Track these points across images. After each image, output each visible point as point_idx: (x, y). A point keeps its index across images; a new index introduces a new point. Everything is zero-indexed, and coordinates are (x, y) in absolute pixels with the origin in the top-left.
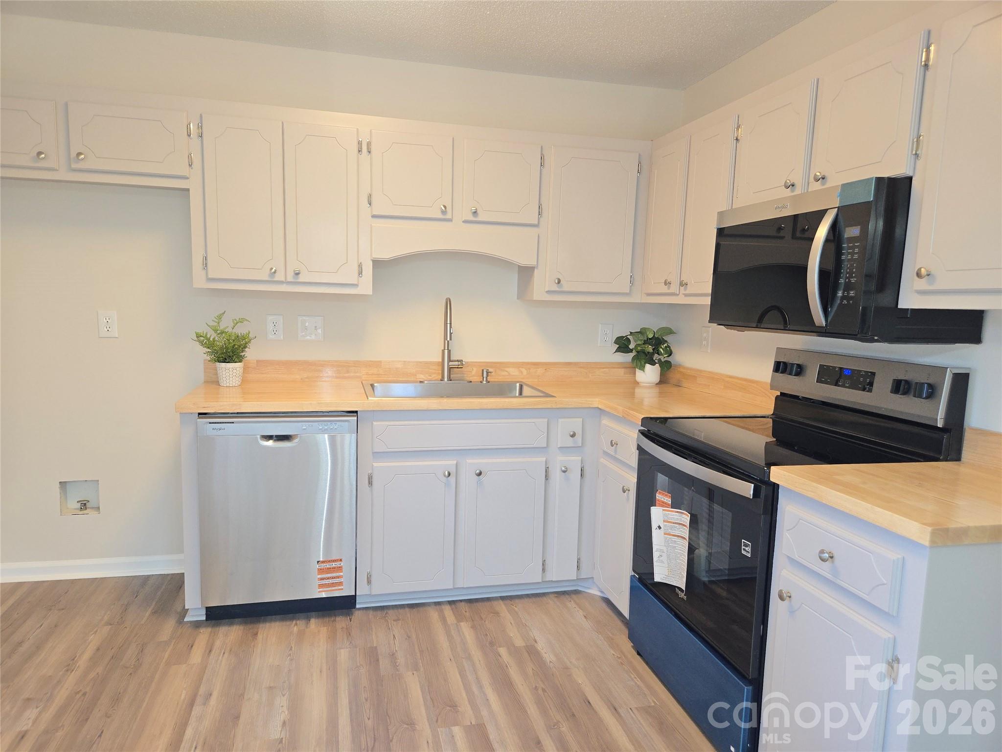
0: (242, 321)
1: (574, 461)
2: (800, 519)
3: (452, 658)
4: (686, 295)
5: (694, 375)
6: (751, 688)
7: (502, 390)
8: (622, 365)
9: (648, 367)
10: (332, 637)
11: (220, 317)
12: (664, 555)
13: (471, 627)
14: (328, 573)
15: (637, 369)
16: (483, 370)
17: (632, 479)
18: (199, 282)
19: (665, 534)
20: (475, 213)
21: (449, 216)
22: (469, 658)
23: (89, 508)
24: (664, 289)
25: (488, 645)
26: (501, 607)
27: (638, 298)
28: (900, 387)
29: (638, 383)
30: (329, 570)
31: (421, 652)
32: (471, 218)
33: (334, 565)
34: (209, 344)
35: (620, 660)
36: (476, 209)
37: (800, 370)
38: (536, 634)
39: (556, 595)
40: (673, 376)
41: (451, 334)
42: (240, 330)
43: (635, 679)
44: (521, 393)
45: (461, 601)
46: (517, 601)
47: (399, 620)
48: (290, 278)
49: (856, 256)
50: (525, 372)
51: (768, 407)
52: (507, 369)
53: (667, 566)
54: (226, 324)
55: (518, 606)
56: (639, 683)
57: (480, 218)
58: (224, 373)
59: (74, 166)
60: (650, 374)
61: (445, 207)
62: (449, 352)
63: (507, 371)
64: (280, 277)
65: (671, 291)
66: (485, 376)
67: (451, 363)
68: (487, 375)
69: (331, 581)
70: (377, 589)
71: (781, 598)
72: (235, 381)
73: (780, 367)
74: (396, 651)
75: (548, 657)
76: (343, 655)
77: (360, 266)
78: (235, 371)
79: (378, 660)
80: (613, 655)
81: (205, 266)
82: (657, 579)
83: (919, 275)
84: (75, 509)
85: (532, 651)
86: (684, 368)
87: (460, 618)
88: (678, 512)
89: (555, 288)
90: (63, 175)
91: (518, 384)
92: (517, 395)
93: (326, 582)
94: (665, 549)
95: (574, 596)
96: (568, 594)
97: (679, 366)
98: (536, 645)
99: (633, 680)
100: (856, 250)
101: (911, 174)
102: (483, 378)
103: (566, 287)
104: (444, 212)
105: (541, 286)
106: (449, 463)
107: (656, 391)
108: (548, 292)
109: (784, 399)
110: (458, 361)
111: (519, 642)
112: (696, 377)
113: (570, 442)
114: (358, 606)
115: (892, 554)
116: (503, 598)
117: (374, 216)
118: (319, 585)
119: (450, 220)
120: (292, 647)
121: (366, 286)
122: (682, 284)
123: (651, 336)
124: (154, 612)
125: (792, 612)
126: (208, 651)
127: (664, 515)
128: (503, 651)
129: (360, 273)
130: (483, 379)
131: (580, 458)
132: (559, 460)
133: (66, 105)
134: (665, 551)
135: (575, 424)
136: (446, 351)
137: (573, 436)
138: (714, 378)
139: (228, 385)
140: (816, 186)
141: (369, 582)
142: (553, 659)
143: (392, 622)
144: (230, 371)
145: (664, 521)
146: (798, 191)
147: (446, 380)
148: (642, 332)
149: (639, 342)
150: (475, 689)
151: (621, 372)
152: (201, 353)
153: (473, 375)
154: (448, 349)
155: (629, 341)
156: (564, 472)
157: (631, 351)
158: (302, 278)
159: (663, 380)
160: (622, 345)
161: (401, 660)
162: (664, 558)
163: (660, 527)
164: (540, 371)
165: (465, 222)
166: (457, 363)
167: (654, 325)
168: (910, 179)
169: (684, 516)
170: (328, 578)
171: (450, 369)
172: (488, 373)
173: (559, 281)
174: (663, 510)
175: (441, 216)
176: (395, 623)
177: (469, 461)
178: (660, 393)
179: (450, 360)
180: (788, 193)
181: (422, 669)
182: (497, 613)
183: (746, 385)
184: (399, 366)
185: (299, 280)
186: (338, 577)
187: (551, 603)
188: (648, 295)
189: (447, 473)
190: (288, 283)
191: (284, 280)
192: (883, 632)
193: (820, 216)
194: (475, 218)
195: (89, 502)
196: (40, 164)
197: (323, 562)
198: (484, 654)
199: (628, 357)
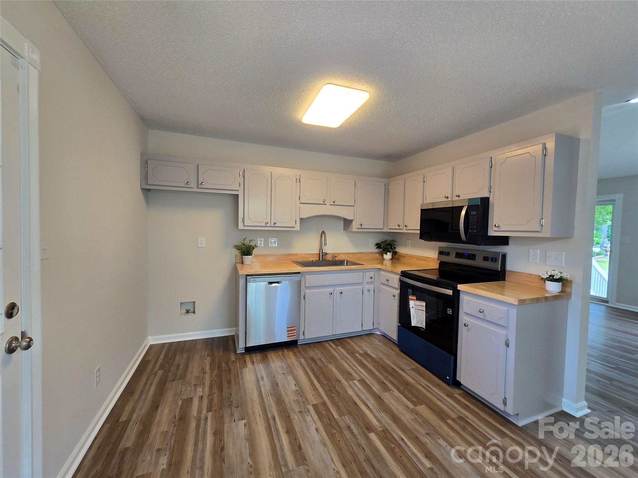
0: (252, 240)
1: (371, 287)
3: (341, 359)
4: (406, 230)
5: (404, 256)
6: (453, 356)
7: (341, 263)
8: (377, 253)
9: (388, 253)
10: (295, 355)
11: (245, 239)
12: (415, 316)
13: (342, 348)
14: (290, 332)
15: (384, 254)
16: (333, 256)
17: (397, 292)
18: (241, 226)
19: (415, 309)
20: (334, 202)
21: (325, 203)
22: (347, 358)
23: (190, 312)
24: (398, 227)
26: (349, 341)
27: (385, 230)
28: (486, 259)
29: (384, 259)
30: (291, 330)
31: (329, 357)
33: (293, 328)
34: (240, 249)
35: (397, 355)
37: (448, 254)
38: (365, 348)
39: (365, 335)
40: (397, 256)
41: (326, 243)
42: (252, 244)
43: (405, 360)
44: (347, 264)
45: (334, 339)
46: (354, 338)
48: (272, 225)
49: (475, 220)
50: (346, 256)
51: (436, 266)
53: (416, 320)
54: (247, 242)
55: (355, 340)
56: (407, 361)
57: (336, 204)
58: (246, 259)
59: (199, 187)
60: (388, 256)
61: (324, 200)
62: (322, 250)
64: (269, 225)
65: (400, 228)
66: (334, 258)
67: (323, 254)
68: (335, 258)
69: (291, 335)
70: (307, 337)
71: (465, 325)
73: (441, 253)
74: (321, 357)
75: (374, 356)
76: (302, 360)
77: (296, 220)
78: (249, 259)
79: (316, 361)
81: (243, 222)
82: (413, 325)
83: (495, 226)
84: (185, 313)
85: (366, 354)
86: (400, 253)
87: (336, 345)
88: (419, 302)
89: (360, 227)
90: (195, 190)
91: (346, 261)
92: (345, 265)
93: (290, 335)
94: (415, 314)
96: (370, 334)
97: (398, 253)
98: (367, 352)
100: (475, 218)
101: (489, 197)
103: (363, 226)
104: (324, 202)
105: (355, 226)
106: (331, 290)
107: (391, 261)
108: (358, 228)
109: (442, 264)
110: (325, 253)
111: (361, 352)
112: (405, 256)
113: (370, 280)
114: (298, 344)
115: (505, 308)
116: (348, 337)
117: (301, 203)
118: (288, 336)
119: (326, 204)
120: (283, 359)
121: (298, 228)
122: (406, 226)
123: (388, 243)
124: (223, 351)
125: (468, 330)
126: (253, 363)
127: (414, 303)
128: (357, 355)
129: (296, 223)
131: (373, 286)
132: (367, 287)
133: (198, 165)
135: (372, 274)
136: (321, 249)
137: (372, 278)
138: (412, 257)
139: (247, 264)
140: (457, 198)
141: (303, 334)
143: (313, 348)
145: (414, 305)
146: (449, 199)
147: (321, 260)
148: (385, 241)
149: (384, 245)
150: (354, 368)
151: (378, 255)
152: (237, 252)
153: (329, 258)
155: (381, 244)
156: (369, 291)
157: (381, 248)
158: (276, 225)
159: (393, 258)
160: (378, 246)
162: (415, 318)
163: (413, 307)
164: (351, 256)
165: (331, 205)
167: (389, 238)
169: (422, 303)
170: (291, 334)
171: (322, 255)
173: (361, 225)
176: (315, 348)
177: (337, 289)
178: (392, 262)
179: (322, 253)
180: (446, 200)
181: (333, 363)
182: (348, 343)
183: (425, 259)
184: (304, 255)
185: (275, 226)
186: (294, 333)
187: (365, 338)
188: (390, 229)
189: (330, 293)
190: (271, 227)
191: (270, 226)
192: (503, 332)
193: (462, 208)
194: (334, 204)
195: (190, 310)
196: (188, 186)
197: (289, 328)
198: (351, 356)
199: (380, 250)
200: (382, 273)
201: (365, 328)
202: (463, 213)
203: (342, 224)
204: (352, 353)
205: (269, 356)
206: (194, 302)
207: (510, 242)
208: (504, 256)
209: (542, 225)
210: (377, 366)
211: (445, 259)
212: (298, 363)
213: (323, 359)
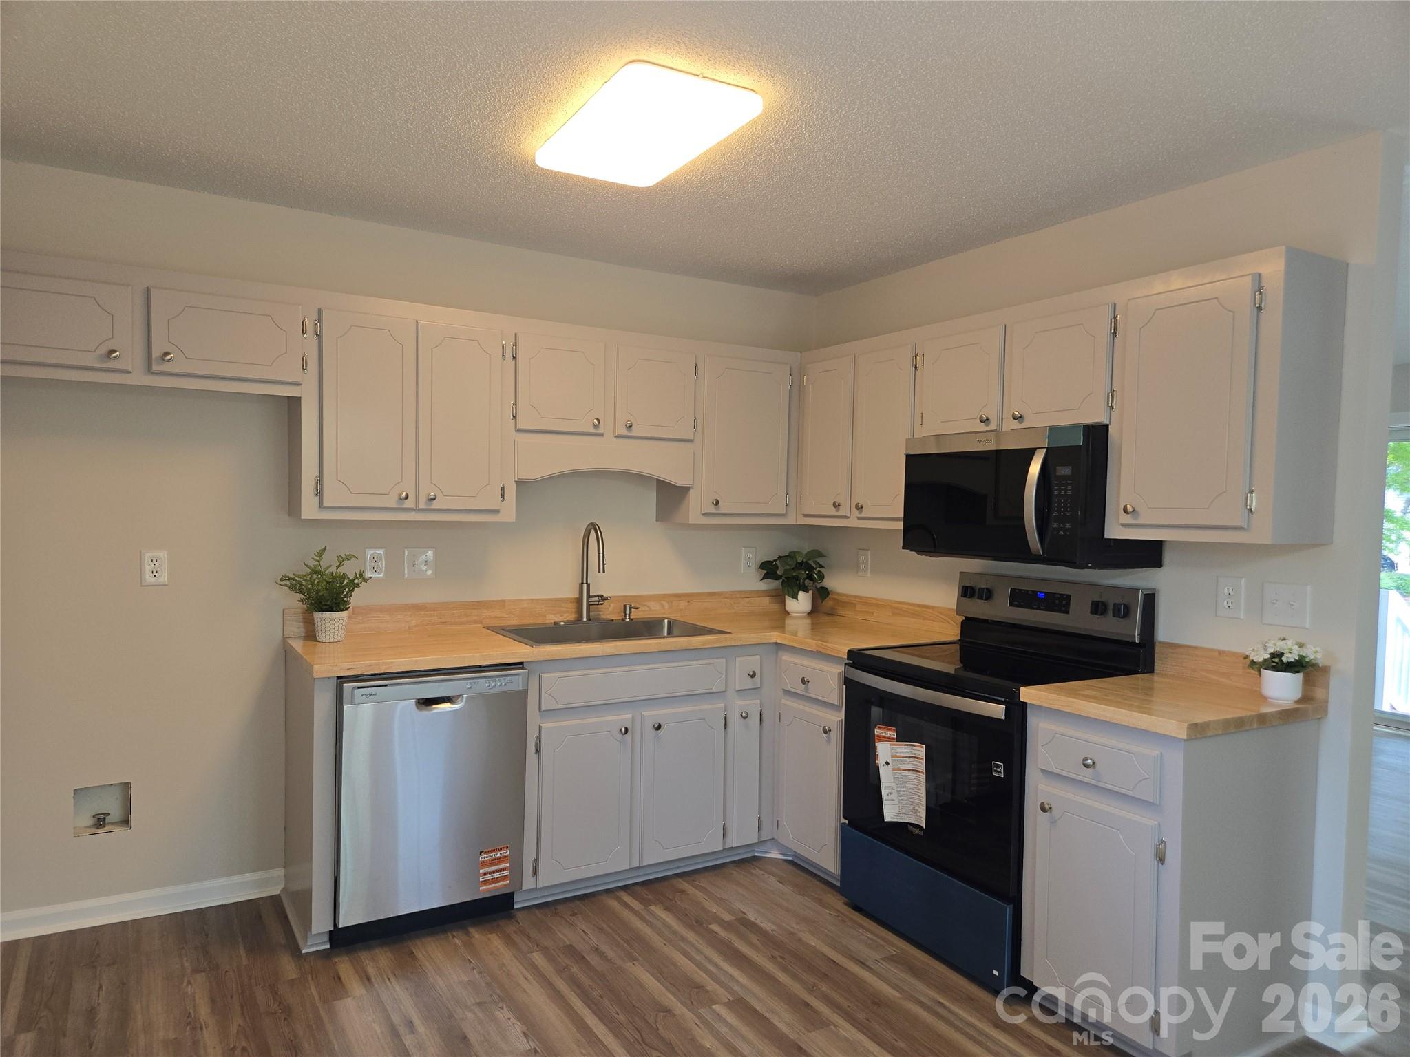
0: (348, 558)
1: (752, 705)
2: (1055, 733)
3: (666, 943)
4: (859, 518)
5: (849, 603)
6: (1011, 906)
7: (648, 629)
8: (765, 594)
9: (801, 594)
10: (509, 941)
11: (321, 553)
12: (894, 792)
13: (665, 910)
14: (491, 866)
15: (786, 597)
16: (625, 606)
17: (836, 719)
18: (311, 511)
19: (894, 769)
20: (630, 427)
21: (600, 431)
22: (684, 939)
23: (109, 824)
24: (833, 511)
25: (695, 924)
26: (684, 885)
27: (790, 520)
28: (1098, 608)
29: (788, 613)
30: (494, 862)
31: (627, 941)
32: (624, 432)
33: (498, 855)
35: (840, 918)
36: (631, 423)
37: (987, 595)
38: (738, 905)
39: (734, 865)
40: (828, 603)
41: (604, 564)
42: (349, 570)
43: (864, 934)
44: (669, 633)
45: (633, 884)
46: (696, 876)
47: (576, 913)
48: (422, 505)
49: (1069, 493)
50: (666, 604)
51: (953, 633)
52: (648, 604)
53: (897, 803)
54: (329, 564)
55: (703, 881)
56: (870, 936)
57: (635, 433)
58: (327, 625)
59: (155, 368)
60: (800, 603)
61: (598, 420)
62: (588, 585)
63: (648, 606)
64: (409, 503)
65: (840, 513)
66: (627, 612)
67: (591, 599)
68: (630, 612)
69: (495, 875)
70: (549, 877)
71: (1043, 809)
72: (339, 635)
73: (967, 592)
74: (597, 945)
75: (767, 926)
76: (538, 958)
77: (502, 489)
78: (341, 622)
79: (583, 958)
81: (319, 494)
82: (887, 818)
83: (1125, 510)
84: (89, 827)
85: (744, 925)
86: (838, 594)
87: (646, 902)
88: (907, 745)
89: (712, 509)
90: (139, 378)
91: (666, 621)
92: (666, 635)
93: (489, 877)
94: (894, 785)
95: (754, 863)
96: (746, 861)
97: (834, 593)
98: (746, 916)
100: (1069, 487)
101: (1108, 423)
102: (626, 614)
103: (723, 508)
104: (595, 426)
105: (696, 508)
106: (624, 718)
107: (808, 621)
108: (705, 514)
109: (970, 625)
110: (598, 596)
111: (727, 917)
112: (854, 604)
113: (749, 683)
114: (516, 907)
115: (1151, 751)
116: (677, 875)
117: (521, 431)
118: (482, 882)
119: (602, 435)
120: (469, 960)
121: (509, 512)
122: (859, 508)
123: (800, 560)
125: (1053, 822)
128: (715, 927)
129: (502, 497)
130: (625, 616)
131: (758, 701)
132: (740, 704)
133: (149, 290)
134: (895, 787)
135: (752, 662)
136: (585, 585)
137: (753, 676)
138: (877, 604)
139: (332, 640)
140: (1015, 425)
141: (535, 873)
142: (774, 927)
143: (570, 917)
144: (331, 623)
145: (892, 756)
146: (993, 427)
147: (585, 619)
148: (792, 555)
149: (788, 567)
150: (711, 968)
151: (766, 601)
152: (294, 601)
153: (610, 612)
154: (587, 583)
155: (777, 567)
156: (745, 718)
157: (779, 578)
158: (435, 505)
159: (814, 612)
160: (768, 570)
161: (610, 953)
162: (894, 796)
163: (887, 763)
164: (683, 604)
165: (618, 437)
166: (597, 599)
167: (803, 546)
168: (1107, 426)
169: (915, 748)
170: (492, 872)
171: (589, 605)
172: (630, 608)
173: (717, 502)
175: (592, 431)
176: (574, 918)
177: (645, 713)
178: (813, 624)
179: (589, 596)
180: (982, 427)
181: (640, 958)
182: (683, 892)
183: (919, 611)
184: (526, 606)
185: (433, 507)
186: (504, 869)
187: (736, 873)
188: (806, 516)
189: (623, 730)
190: (418, 510)
191: (414, 507)
192: (1147, 820)
193: (1028, 454)
194: (629, 433)
195: (109, 814)
196: (110, 365)
197: (486, 853)
198: (697, 932)
199: (774, 584)
200: (786, 657)
201: (733, 841)
202: (1035, 468)
203: (651, 498)
204: (698, 923)
205: (419, 955)
206: (127, 786)
207: (1167, 557)
208: (1150, 600)
209: (1251, 510)
210: (781, 957)
211: (980, 609)
212: (526, 969)
213: (604, 948)
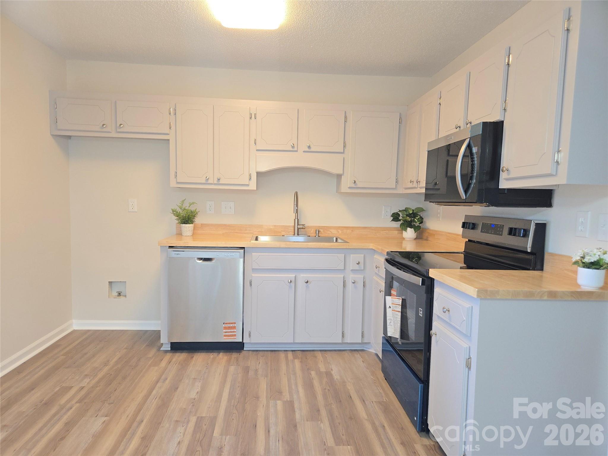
0: (193, 203)
2: (439, 294)
3: (286, 374)
6: (422, 385)
8: (396, 229)
9: (409, 229)
10: (229, 360)
11: (183, 201)
12: (392, 322)
13: (300, 362)
14: (228, 330)
15: (403, 231)
16: (316, 230)
18: (173, 184)
19: (392, 310)
20: (309, 147)
21: (296, 149)
22: (295, 374)
23: (122, 296)
24: (410, 185)
25: (306, 369)
26: (319, 354)
27: (399, 191)
29: (404, 238)
30: (229, 328)
31: (271, 370)
32: (307, 149)
33: (231, 325)
34: (177, 215)
35: (374, 381)
36: (310, 145)
37: (474, 226)
38: (333, 367)
39: (350, 351)
41: (296, 210)
42: (192, 208)
43: (380, 390)
45: (298, 350)
46: (328, 352)
47: (264, 356)
48: (216, 182)
49: (476, 162)
50: (340, 232)
51: (462, 248)
52: (330, 230)
53: (393, 327)
54: (186, 205)
55: (328, 355)
56: (381, 391)
57: (312, 150)
58: (184, 229)
59: (118, 130)
60: (410, 233)
61: (293, 144)
63: (330, 231)
64: (210, 181)
65: (414, 186)
66: (317, 233)
67: (298, 226)
68: (319, 233)
69: (231, 334)
70: (254, 340)
72: (190, 233)
73: (465, 225)
74: (259, 369)
75: (336, 377)
76: (232, 368)
77: (250, 175)
78: (189, 228)
79: (248, 372)
80: (372, 378)
81: (176, 177)
82: (389, 334)
83: (502, 170)
84: (115, 296)
85: (327, 374)
87: (295, 357)
88: (398, 299)
89: (353, 185)
90: (113, 134)
91: (335, 238)
93: (226, 334)
94: (392, 318)
95: (360, 352)
96: (357, 351)
97: (427, 229)
98: (331, 371)
99: (378, 390)
100: (476, 159)
101: (503, 120)
102: (316, 234)
103: (359, 185)
104: (293, 147)
105: (346, 184)
106: (292, 276)
108: (350, 188)
110: (303, 225)
111: (323, 369)
112: (435, 235)
114: (244, 349)
116: (321, 351)
117: (257, 150)
118: (224, 335)
119: (297, 151)
121: (253, 186)
122: (419, 182)
123: (411, 212)
124: (147, 346)
125: (437, 342)
126: (169, 362)
127: (392, 300)
128: (313, 373)
129: (250, 179)
130: (316, 235)
131: (363, 276)
132: (351, 277)
133: (116, 102)
135: (360, 257)
136: (296, 220)
139: (186, 235)
141: (250, 336)
142: (338, 377)
143: (260, 357)
144: (188, 228)
145: (392, 304)
147: (296, 235)
148: (406, 210)
149: (404, 216)
150: (293, 387)
151: (395, 232)
152: (174, 219)
154: (297, 219)
155: (399, 215)
156: (354, 283)
157: (400, 220)
158: (221, 182)
160: (395, 217)
161: (260, 372)
163: (390, 307)
164: (349, 231)
165: (304, 152)
166: (302, 226)
168: (503, 122)
170: (229, 332)
171: (298, 229)
172: (319, 231)
173: (355, 182)
174: (392, 298)
175: (291, 149)
177: (302, 275)
178: (417, 242)
179: (298, 225)
182: (316, 357)
184: (272, 228)
186: (234, 332)
187: (347, 354)
188: (406, 189)
189: (290, 281)
190: (215, 184)
191: (212, 182)
192: (464, 344)
193: (463, 142)
194: (309, 150)
195: (121, 292)
196: (104, 130)
197: (226, 324)
198: (303, 373)
199: (397, 224)
200: (375, 256)
201: (348, 340)
202: (462, 150)
204: (308, 370)
206: (125, 282)
209: (557, 162)
210: (329, 390)
